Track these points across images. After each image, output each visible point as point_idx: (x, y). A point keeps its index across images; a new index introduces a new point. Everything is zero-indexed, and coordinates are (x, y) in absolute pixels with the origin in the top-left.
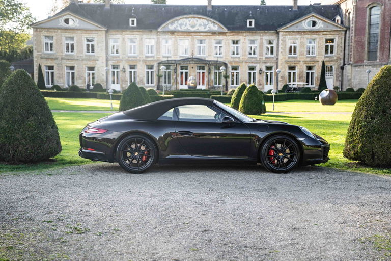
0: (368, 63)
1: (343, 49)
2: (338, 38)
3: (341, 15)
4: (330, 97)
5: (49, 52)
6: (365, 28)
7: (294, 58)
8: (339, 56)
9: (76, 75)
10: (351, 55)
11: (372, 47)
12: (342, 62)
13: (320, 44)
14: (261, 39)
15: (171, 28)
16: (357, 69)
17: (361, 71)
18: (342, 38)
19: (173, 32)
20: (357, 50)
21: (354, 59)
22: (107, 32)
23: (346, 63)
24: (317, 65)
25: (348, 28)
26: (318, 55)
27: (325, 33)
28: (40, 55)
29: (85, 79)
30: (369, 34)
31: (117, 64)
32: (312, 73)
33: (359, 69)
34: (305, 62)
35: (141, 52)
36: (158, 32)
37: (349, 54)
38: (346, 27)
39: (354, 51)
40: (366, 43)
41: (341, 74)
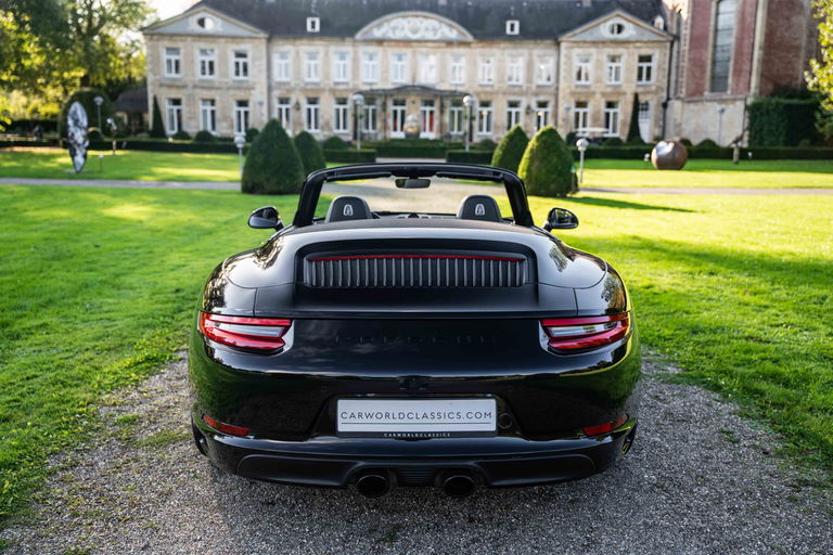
0: (711, 96)
1: (666, 74)
2: (659, 54)
3: (664, 16)
4: (674, 155)
5: (174, 75)
6: (706, 37)
7: (585, 86)
8: (659, 84)
9: (218, 115)
10: (682, 82)
11: (718, 69)
12: (664, 95)
13: (630, 63)
14: (531, 54)
15: (377, 33)
16: (692, 106)
17: (699, 111)
18: (665, 54)
19: (380, 42)
20: (694, 75)
21: (687, 90)
22: (269, 40)
23: (671, 96)
24: (622, 99)
25: (677, 37)
26: (626, 83)
27: (638, 45)
28: (159, 80)
29: (232, 121)
30: (715, 46)
31: (287, 96)
32: (614, 113)
33: (696, 107)
34: (604, 94)
35: (327, 76)
36: (355, 41)
37: (677, 81)
38: (672, 35)
39: (688, 76)
40: (709, 62)
41: (661, 116)
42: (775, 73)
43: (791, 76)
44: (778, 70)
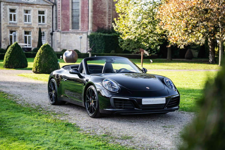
0: (73, 31)
1: (51, 20)
2: (48, 11)
4: (73, 56)
6: (69, 5)
7: (14, 24)
8: (49, 24)
10: (59, 24)
11: (74, 20)
12: (51, 29)
13: (35, 14)
16: (64, 35)
17: (68, 37)
18: (50, 11)
20: (64, 21)
21: (62, 28)
23: (54, 30)
24: (32, 30)
25: (55, 4)
26: (33, 23)
27: (38, 6)
30: (72, 10)
32: (29, 37)
33: (66, 36)
34: (23, 28)
37: (56, 24)
38: (53, 3)
39: (62, 21)
40: (70, 16)
41: (51, 39)
42: (98, 22)
43: (103, 24)
44: (99, 21)
